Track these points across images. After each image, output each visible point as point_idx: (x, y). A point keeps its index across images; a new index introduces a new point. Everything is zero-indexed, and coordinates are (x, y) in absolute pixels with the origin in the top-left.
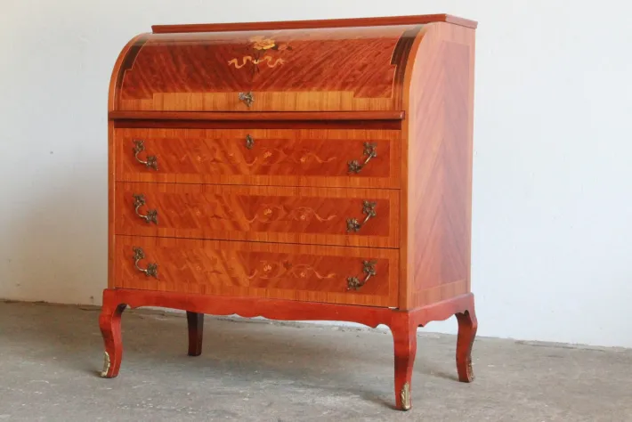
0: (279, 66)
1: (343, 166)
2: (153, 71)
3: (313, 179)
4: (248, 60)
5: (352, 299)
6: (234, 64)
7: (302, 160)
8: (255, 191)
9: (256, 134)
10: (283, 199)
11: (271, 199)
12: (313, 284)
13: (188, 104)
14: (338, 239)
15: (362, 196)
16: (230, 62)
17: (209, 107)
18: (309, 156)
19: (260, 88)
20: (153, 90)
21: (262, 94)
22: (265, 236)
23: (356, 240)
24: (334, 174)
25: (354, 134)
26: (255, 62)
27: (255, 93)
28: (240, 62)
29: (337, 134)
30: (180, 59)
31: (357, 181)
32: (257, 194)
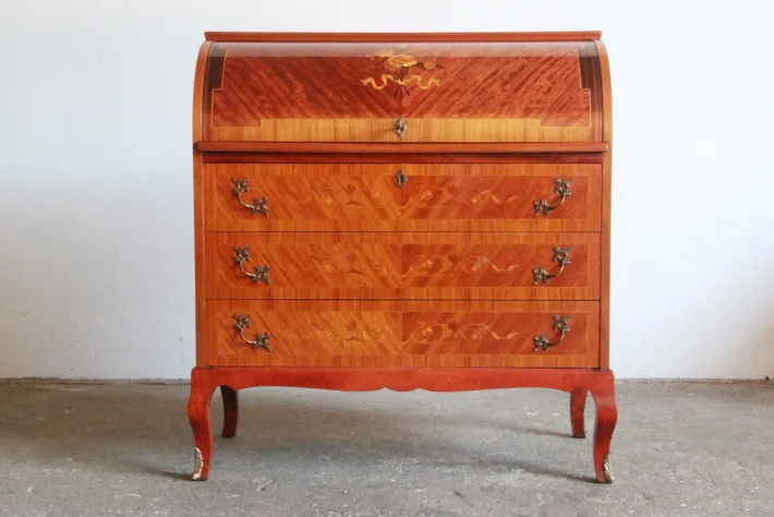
0: (434, 88)
1: (528, 207)
2: (256, 91)
3: (487, 223)
4: (389, 80)
5: (540, 360)
6: (370, 84)
7: (474, 201)
8: (409, 239)
9: (409, 170)
10: (446, 249)
11: (431, 249)
12: (489, 346)
13: (313, 133)
14: (521, 292)
15: (553, 241)
16: (365, 82)
17: (342, 136)
18: (483, 197)
19: (414, 114)
20: (258, 114)
21: (418, 121)
22: (424, 292)
23: (545, 292)
24: (516, 215)
25: (541, 169)
26: (399, 82)
27: (410, 120)
28: (379, 82)
29: (519, 169)
30: (290, 76)
31: (545, 224)
32: (412, 242)
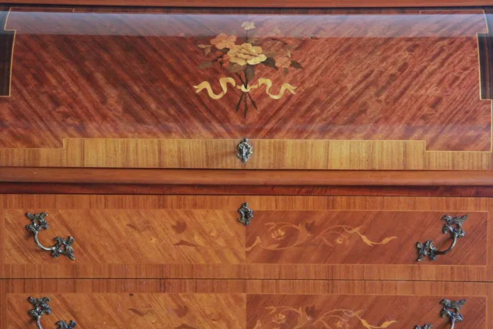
0: (289, 97)
1: (410, 250)
2: (56, 102)
3: (356, 268)
4: (229, 85)
6: (205, 90)
7: (339, 241)
8: (256, 288)
9: (255, 203)
10: (302, 300)
11: (283, 300)
13: (132, 157)
16: (199, 88)
17: (170, 162)
18: (350, 237)
19: (262, 133)
20: (59, 132)
21: (267, 141)
24: (393, 260)
25: (426, 204)
26: (243, 88)
27: (256, 141)
28: (217, 90)
29: (401, 204)
30: (99, 77)
32: (259, 292)
